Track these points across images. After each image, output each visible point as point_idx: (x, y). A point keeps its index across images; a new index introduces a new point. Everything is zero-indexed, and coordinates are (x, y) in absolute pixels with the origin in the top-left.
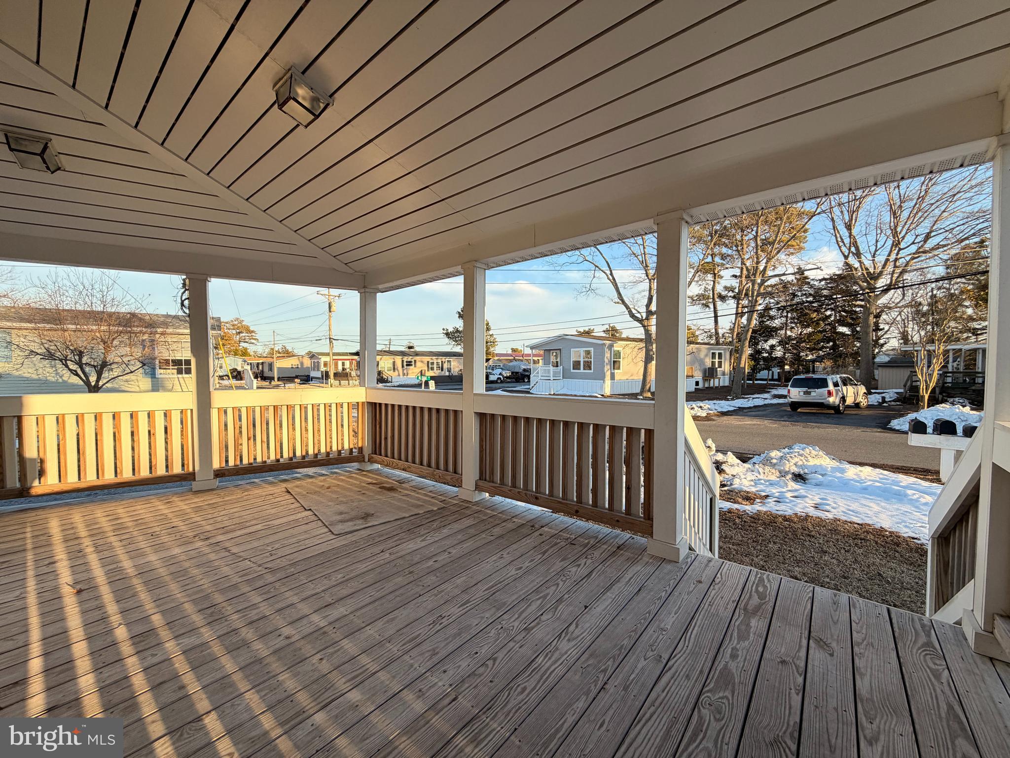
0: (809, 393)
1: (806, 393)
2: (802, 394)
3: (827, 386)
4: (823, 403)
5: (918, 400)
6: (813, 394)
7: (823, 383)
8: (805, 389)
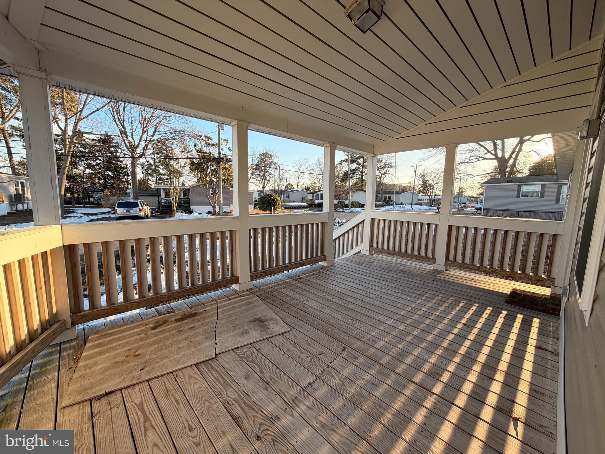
0: (129, 211)
1: (127, 211)
2: (125, 211)
3: (138, 206)
4: (137, 216)
5: (172, 211)
6: (132, 211)
7: (135, 205)
8: (127, 209)
